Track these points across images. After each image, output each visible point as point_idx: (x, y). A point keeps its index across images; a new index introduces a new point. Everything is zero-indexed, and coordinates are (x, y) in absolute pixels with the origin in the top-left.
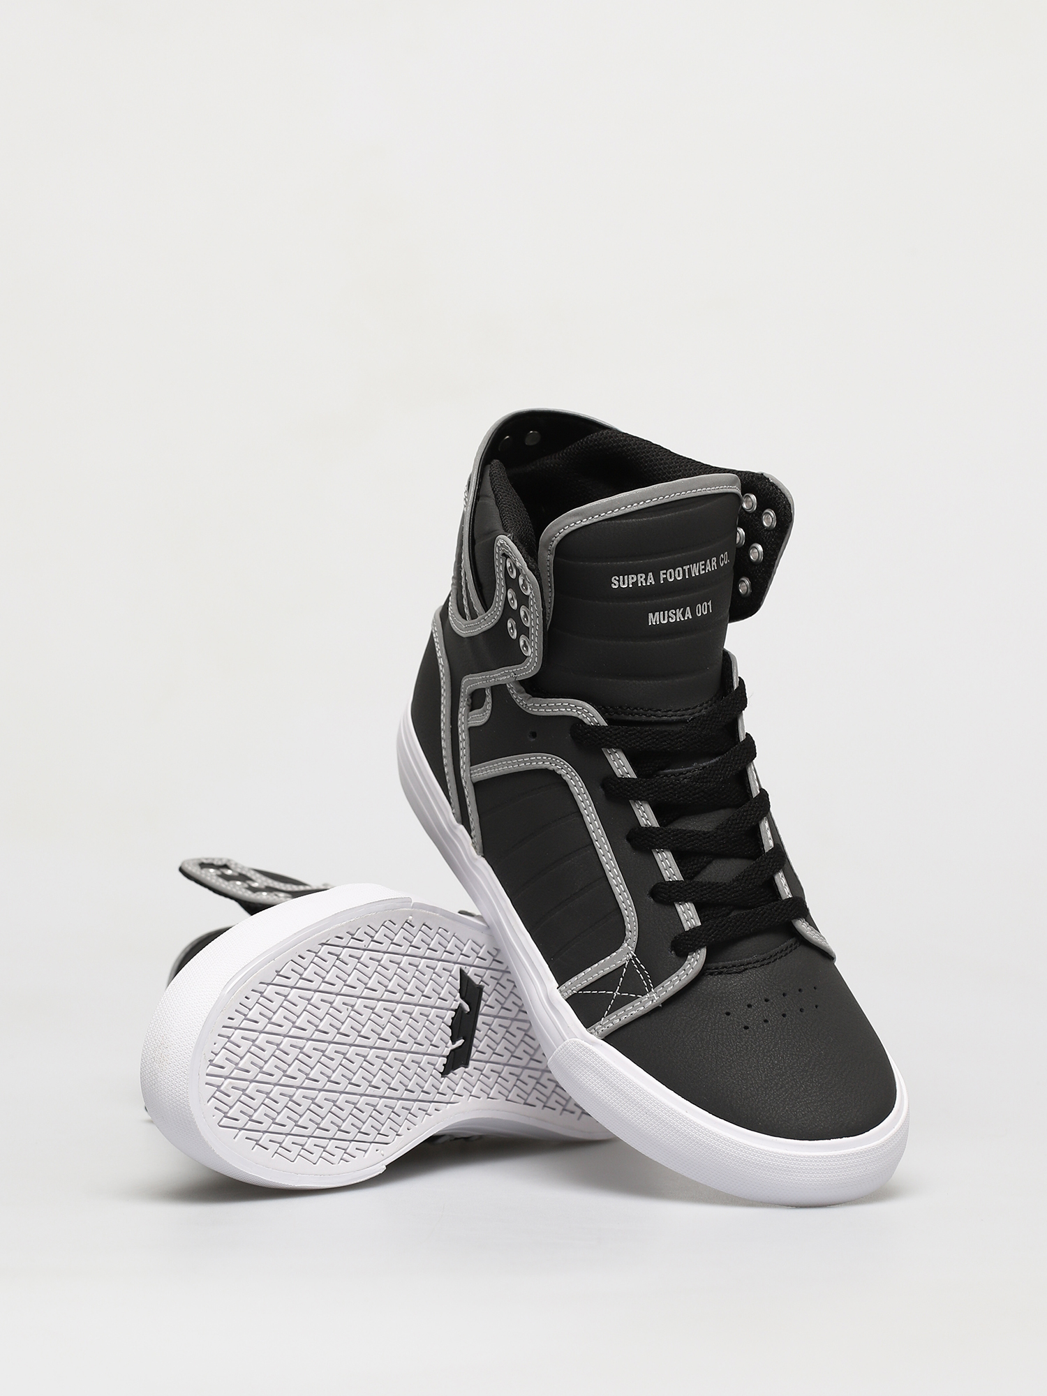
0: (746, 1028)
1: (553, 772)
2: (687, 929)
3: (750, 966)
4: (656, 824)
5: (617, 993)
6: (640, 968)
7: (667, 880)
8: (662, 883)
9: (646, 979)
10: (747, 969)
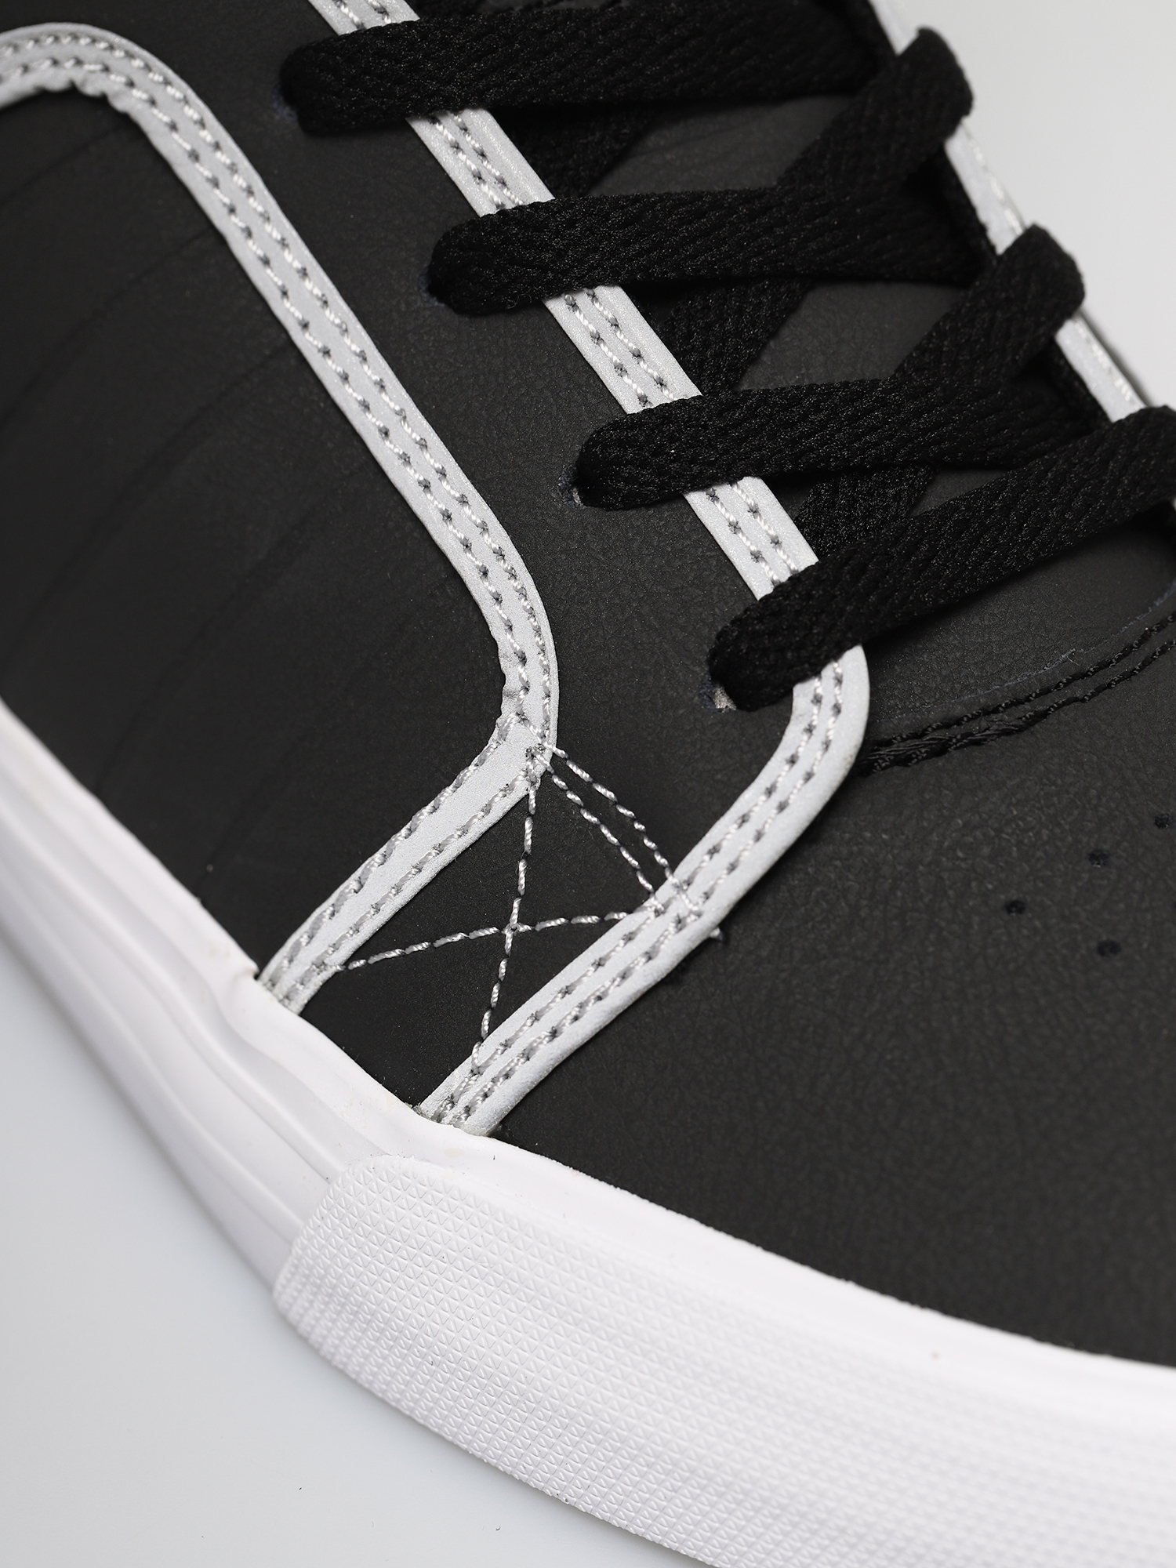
0: (1108, 949)
1: (72, 92)
2: (761, 589)
3: (1057, 698)
4: (539, 193)
5: (515, 926)
6: (593, 802)
7: (632, 407)
8: (615, 426)
9: (630, 840)
10: (1045, 714)
